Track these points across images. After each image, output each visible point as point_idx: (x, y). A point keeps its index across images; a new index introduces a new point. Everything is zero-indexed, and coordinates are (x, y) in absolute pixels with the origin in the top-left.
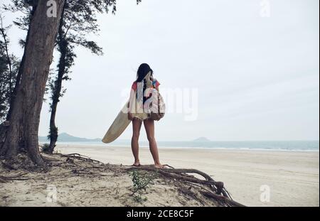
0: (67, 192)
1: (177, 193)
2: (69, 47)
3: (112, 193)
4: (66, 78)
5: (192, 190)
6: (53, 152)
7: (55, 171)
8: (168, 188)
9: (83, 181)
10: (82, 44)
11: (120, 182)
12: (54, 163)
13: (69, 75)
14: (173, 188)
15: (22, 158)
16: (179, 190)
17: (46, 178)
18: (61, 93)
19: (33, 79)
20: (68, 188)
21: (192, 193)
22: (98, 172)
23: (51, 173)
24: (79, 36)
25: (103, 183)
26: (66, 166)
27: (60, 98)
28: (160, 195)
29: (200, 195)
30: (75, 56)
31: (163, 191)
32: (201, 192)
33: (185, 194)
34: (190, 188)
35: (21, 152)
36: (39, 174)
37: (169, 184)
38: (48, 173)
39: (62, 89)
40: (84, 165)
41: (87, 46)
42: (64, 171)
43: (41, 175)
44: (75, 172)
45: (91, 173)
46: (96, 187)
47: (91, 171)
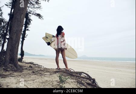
0: (32, 83)
1: (76, 83)
2: (29, 16)
3: (51, 84)
4: (28, 30)
5: (82, 82)
6: (22, 61)
7: (25, 72)
8: (72, 81)
9: (38, 78)
10: (35, 15)
11: (53, 78)
12: (24, 68)
13: (29, 28)
14: (75, 81)
15: (11, 66)
16: (77, 82)
17: (22, 75)
18: (26, 36)
19: (15, 33)
20: (32, 81)
21: (82, 83)
22: (43, 72)
23: (24, 73)
24: (33, 11)
25: (46, 79)
26: (29, 69)
27: (25, 38)
28: (70, 84)
29: (85, 84)
30: (32, 20)
31: (71, 82)
32: (86, 83)
33: (80, 83)
34: (82, 81)
35: (11, 63)
36: (19, 73)
37: (73, 79)
38: (22, 73)
39: (26, 35)
40: (37, 69)
41: (36, 16)
42: (29, 72)
43: (20, 74)
44: (33, 72)
45: (41, 73)
46: (44, 80)
47: (40, 72)
